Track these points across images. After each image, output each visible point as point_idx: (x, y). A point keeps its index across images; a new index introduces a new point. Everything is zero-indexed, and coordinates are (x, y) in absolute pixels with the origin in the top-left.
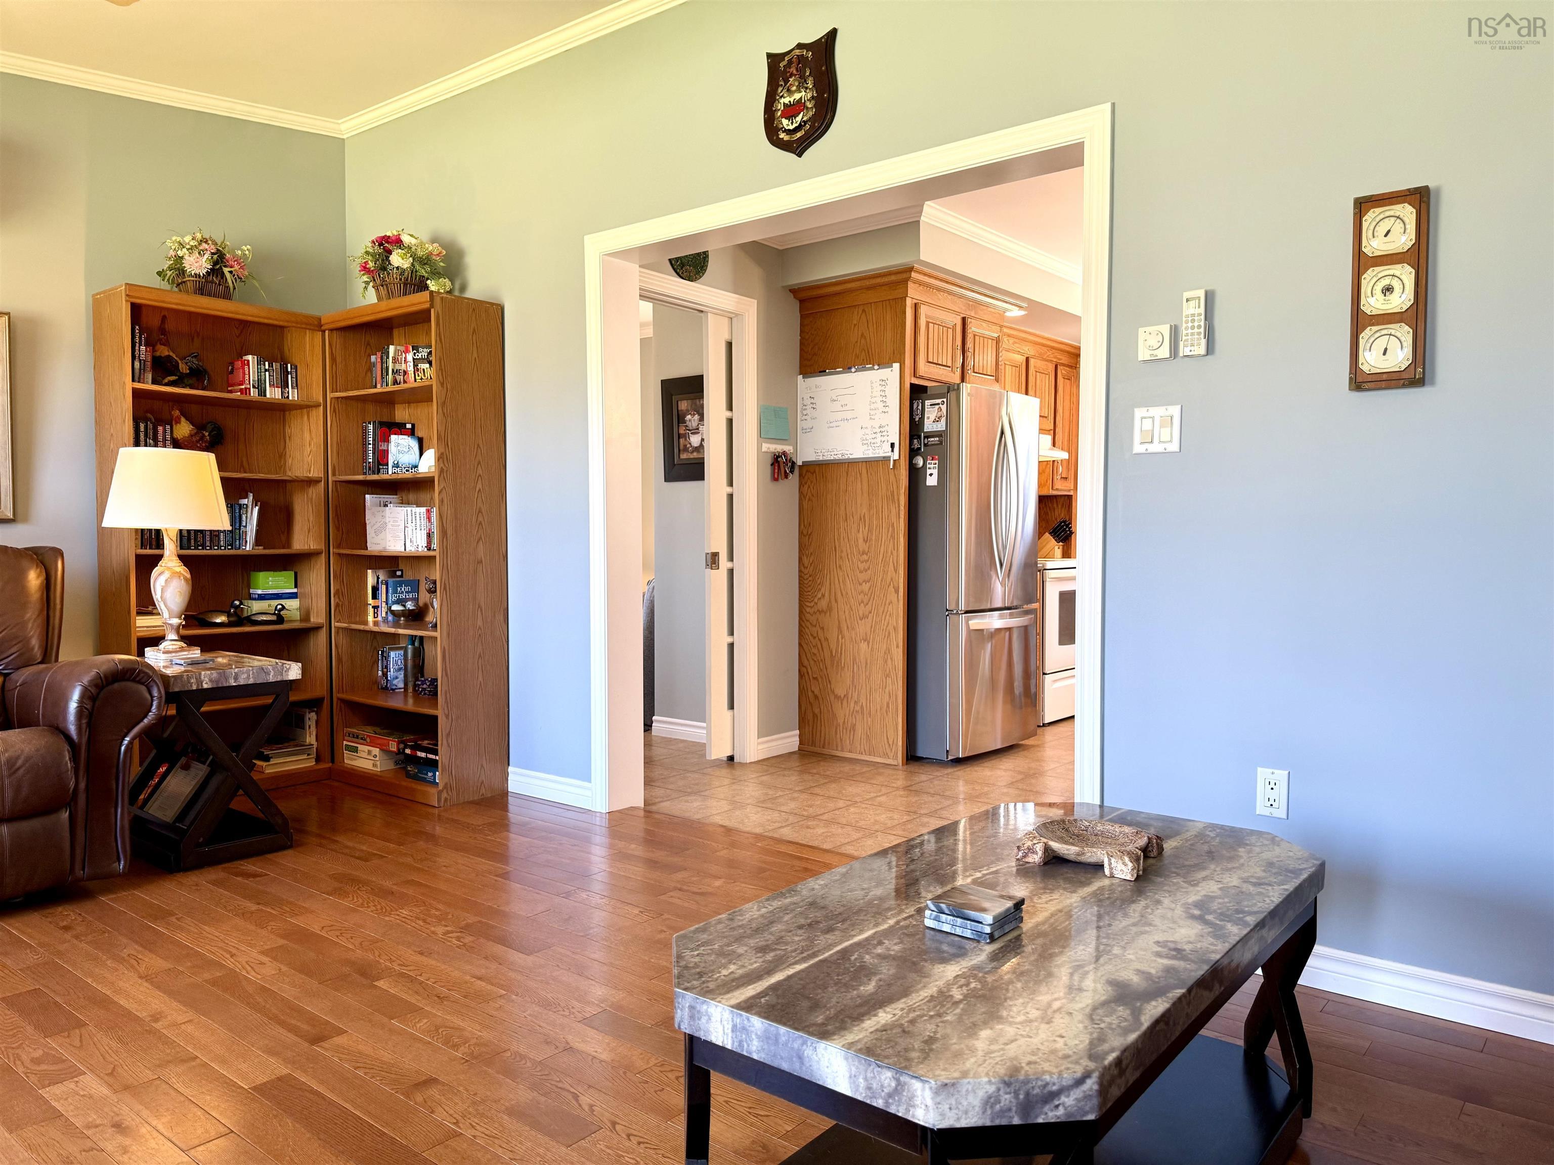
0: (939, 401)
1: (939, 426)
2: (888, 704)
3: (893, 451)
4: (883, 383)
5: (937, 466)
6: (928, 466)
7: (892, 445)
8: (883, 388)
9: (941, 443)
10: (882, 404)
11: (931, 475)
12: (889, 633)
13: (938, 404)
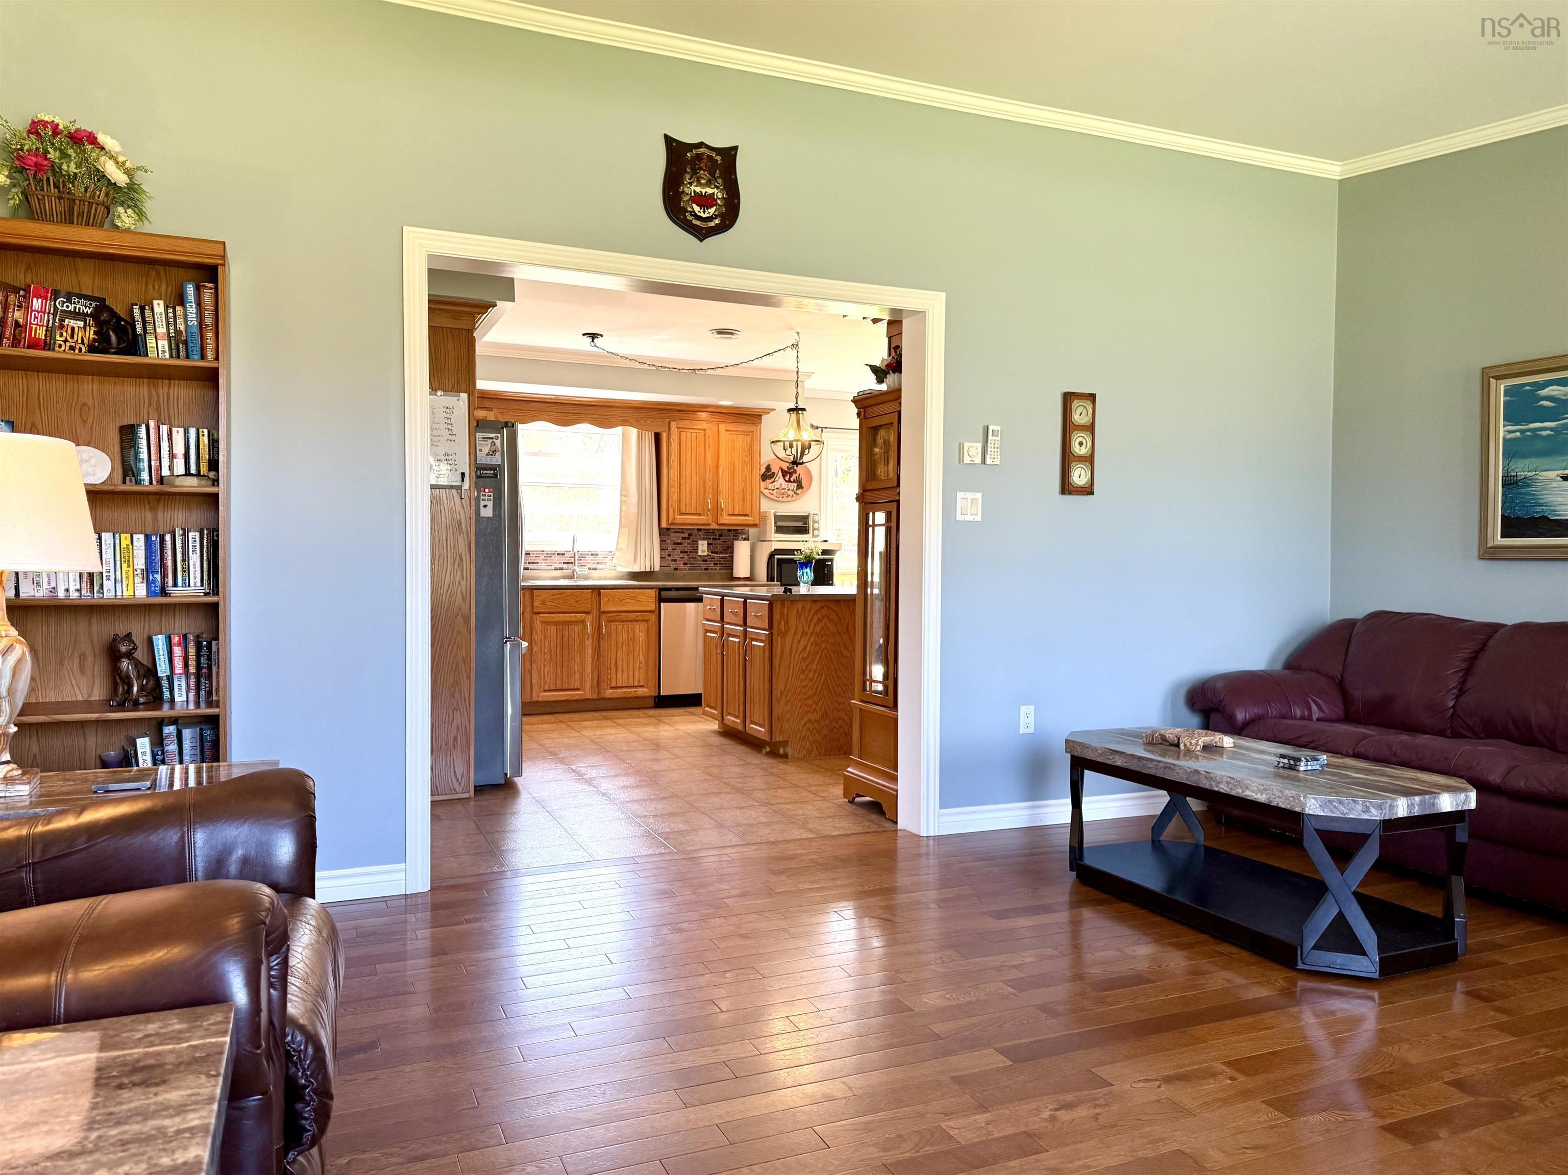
0: (493, 435)
1: (494, 459)
2: (455, 739)
3: (463, 480)
4: (448, 410)
5: (492, 498)
6: (482, 497)
7: (463, 474)
8: (448, 416)
9: (496, 476)
10: (448, 432)
11: (485, 506)
12: (457, 665)
13: (492, 438)
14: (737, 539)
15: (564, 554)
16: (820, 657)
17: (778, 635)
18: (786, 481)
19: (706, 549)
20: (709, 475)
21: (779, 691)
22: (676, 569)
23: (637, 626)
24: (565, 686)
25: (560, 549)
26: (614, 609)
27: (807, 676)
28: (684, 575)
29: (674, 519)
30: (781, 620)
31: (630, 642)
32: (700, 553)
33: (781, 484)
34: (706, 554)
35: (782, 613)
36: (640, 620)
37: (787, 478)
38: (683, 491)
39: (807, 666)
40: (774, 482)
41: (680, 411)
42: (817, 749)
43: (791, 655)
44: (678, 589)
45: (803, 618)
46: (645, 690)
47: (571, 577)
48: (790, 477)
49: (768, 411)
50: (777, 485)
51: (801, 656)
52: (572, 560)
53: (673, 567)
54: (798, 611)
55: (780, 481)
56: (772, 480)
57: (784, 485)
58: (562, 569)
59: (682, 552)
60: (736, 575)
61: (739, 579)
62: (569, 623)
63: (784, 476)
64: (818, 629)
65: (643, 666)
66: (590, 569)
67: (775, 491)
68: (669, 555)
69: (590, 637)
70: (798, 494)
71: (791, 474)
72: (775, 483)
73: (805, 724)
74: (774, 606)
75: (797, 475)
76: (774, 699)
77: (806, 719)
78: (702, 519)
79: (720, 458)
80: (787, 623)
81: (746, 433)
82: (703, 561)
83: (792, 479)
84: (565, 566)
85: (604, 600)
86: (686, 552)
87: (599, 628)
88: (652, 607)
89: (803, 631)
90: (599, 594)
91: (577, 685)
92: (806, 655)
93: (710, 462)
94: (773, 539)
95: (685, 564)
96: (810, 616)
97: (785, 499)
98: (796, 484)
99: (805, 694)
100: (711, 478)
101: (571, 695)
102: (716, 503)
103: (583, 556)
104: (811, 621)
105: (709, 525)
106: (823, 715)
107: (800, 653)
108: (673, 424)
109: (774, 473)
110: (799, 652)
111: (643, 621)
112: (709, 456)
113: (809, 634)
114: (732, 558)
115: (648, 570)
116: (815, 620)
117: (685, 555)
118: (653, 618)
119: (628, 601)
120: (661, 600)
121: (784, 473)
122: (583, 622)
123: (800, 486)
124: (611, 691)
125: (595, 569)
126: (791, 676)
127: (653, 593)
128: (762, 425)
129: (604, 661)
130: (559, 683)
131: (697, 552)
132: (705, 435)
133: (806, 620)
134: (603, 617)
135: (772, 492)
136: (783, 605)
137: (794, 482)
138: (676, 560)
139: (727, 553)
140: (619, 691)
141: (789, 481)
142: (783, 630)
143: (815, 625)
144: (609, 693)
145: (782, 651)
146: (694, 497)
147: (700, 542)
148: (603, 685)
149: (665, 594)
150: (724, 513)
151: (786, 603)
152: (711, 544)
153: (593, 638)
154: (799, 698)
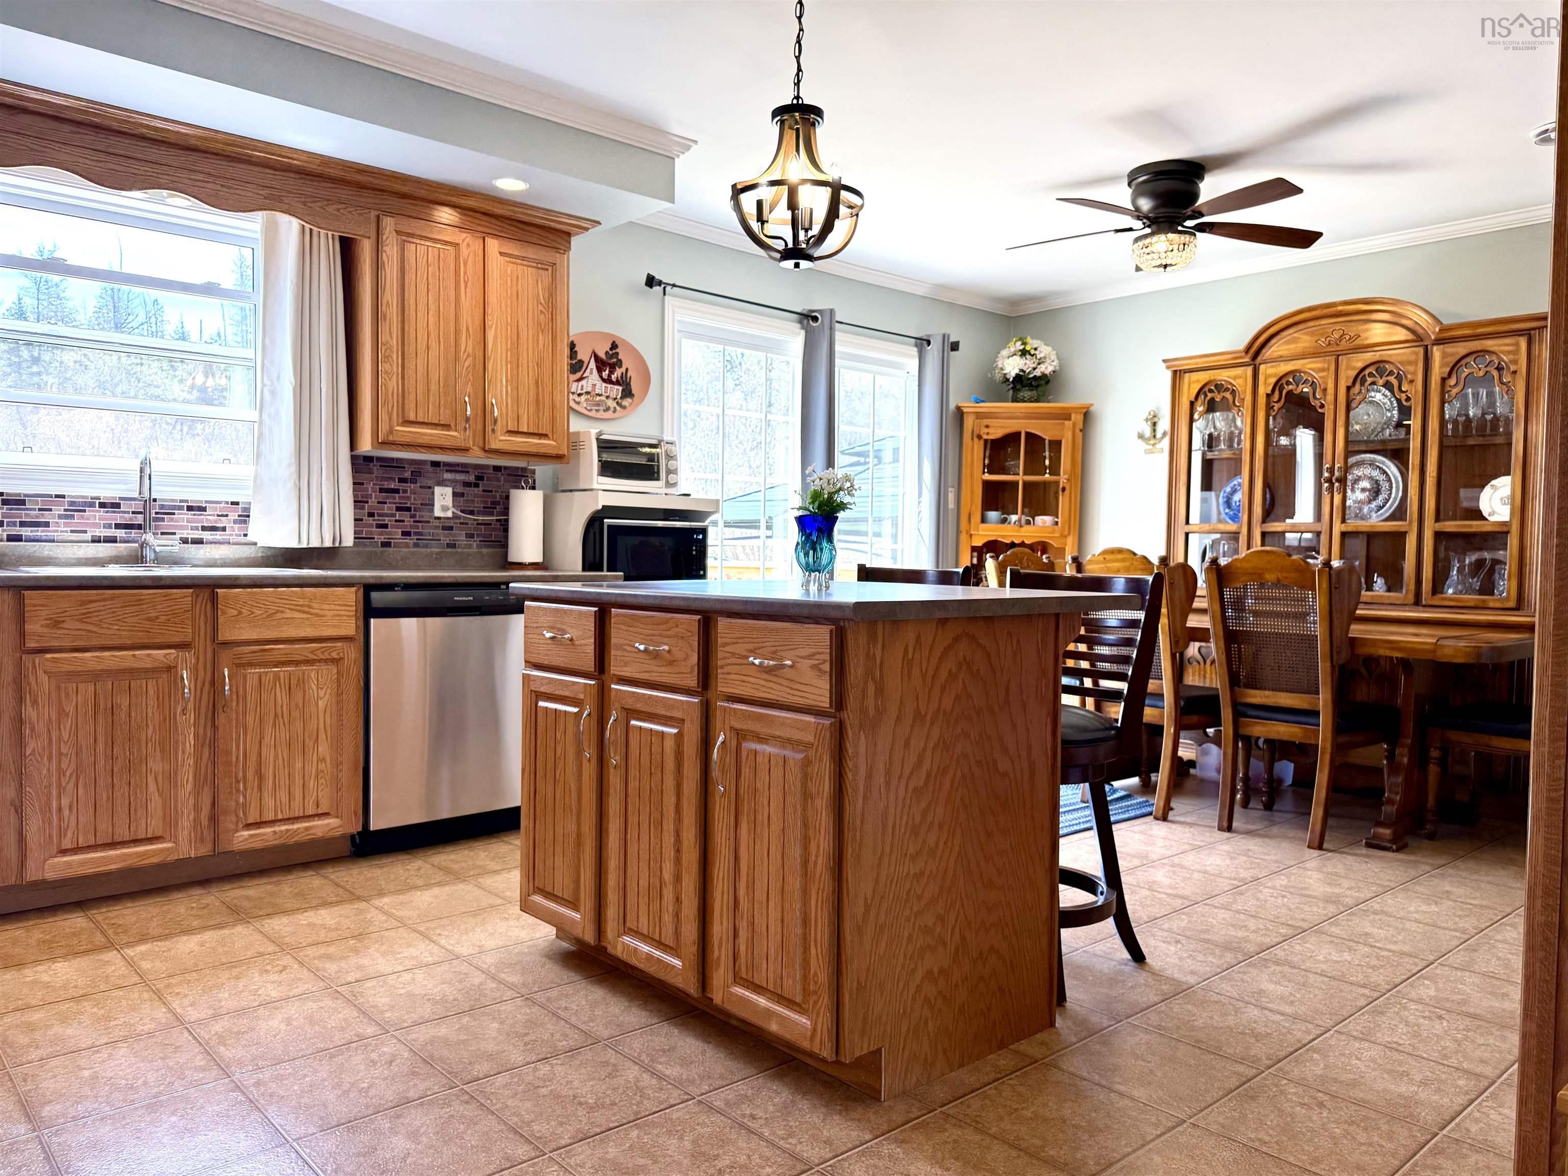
14: (517, 487)
15: (117, 506)
16: (952, 782)
17: (861, 726)
18: (604, 380)
19: (450, 504)
20: (468, 345)
21: (861, 902)
22: (386, 544)
23: (312, 672)
24: (123, 833)
25: (108, 493)
26: (254, 636)
27: (924, 841)
28: (404, 558)
29: (391, 431)
30: (866, 683)
31: (296, 714)
32: (438, 513)
33: (594, 385)
34: (449, 514)
35: (869, 657)
36: (320, 661)
37: (605, 374)
38: (409, 372)
39: (924, 813)
40: (581, 379)
41: (404, 196)
42: (945, 1052)
43: (888, 783)
44: (408, 586)
45: (916, 671)
46: (332, 822)
47: (137, 559)
48: (611, 373)
49: (586, 224)
50: (586, 385)
51: (911, 787)
52: (139, 519)
53: (379, 539)
54: (906, 651)
55: (592, 379)
56: (578, 375)
57: (601, 387)
58: (113, 540)
59: (399, 509)
60: (513, 557)
61: (521, 566)
62: (132, 673)
63: (600, 371)
64: (947, 703)
65: (326, 767)
66: (185, 541)
67: (583, 398)
68: (371, 515)
69: (191, 706)
70: (624, 407)
71: (613, 367)
72: (584, 382)
73: (919, 988)
74: (850, 636)
75: (623, 370)
76: (848, 925)
77: (920, 973)
78: (453, 436)
79: (489, 311)
80: (880, 691)
81: (541, 266)
82: (444, 528)
83: (614, 377)
84: (121, 533)
85: (226, 614)
86: (409, 509)
87: (215, 683)
88: (349, 627)
89: (917, 711)
90: (214, 599)
91: (155, 826)
92: (921, 783)
93: (469, 317)
94: (595, 486)
95: (406, 534)
96: (934, 660)
97: (606, 415)
98: (620, 388)
99: (919, 898)
100: (470, 350)
101: (138, 854)
102: (480, 404)
103: (168, 510)
104: (934, 677)
105: (466, 450)
106: (957, 949)
107: (909, 778)
108: (389, 223)
109: (581, 362)
110: (907, 773)
111: (326, 661)
112: (465, 303)
113: (928, 718)
114: (507, 521)
115: (328, 544)
116: (943, 675)
117: (406, 516)
118: (352, 653)
119: (288, 614)
120: (370, 611)
121: (601, 365)
122: (170, 669)
123: (627, 393)
124: (246, 833)
125: (199, 542)
126: (887, 849)
127: (351, 596)
128: (572, 253)
129: (229, 763)
130: (104, 826)
131: (432, 510)
132: (457, 258)
133: (924, 676)
134: (226, 656)
135: (577, 399)
136: (873, 637)
137: (617, 383)
138: (386, 526)
139: (492, 514)
140: (268, 830)
141: (608, 381)
142: (872, 712)
143: (943, 689)
144: (243, 839)
145: (869, 777)
146: (433, 387)
147: (438, 490)
148: (228, 822)
149: (377, 597)
150: (498, 427)
151: (880, 626)
152: (462, 495)
153: (197, 710)
154: (907, 912)
